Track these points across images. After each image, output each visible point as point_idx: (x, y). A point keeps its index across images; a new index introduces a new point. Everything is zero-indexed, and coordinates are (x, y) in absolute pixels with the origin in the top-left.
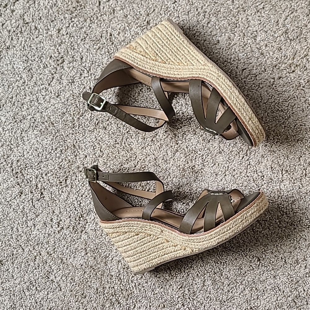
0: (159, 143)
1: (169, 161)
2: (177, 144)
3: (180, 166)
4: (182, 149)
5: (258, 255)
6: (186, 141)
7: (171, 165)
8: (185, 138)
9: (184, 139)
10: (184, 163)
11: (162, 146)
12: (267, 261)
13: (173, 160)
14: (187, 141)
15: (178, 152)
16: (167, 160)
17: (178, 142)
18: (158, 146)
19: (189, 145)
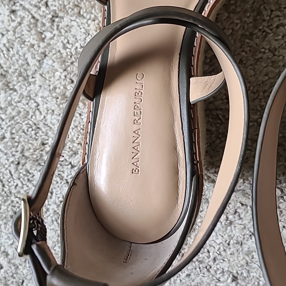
0: (5, 38)
1: (33, 78)
2: (43, 40)
3: (55, 88)
4: (54, 51)
5: (232, 269)
6: (60, 32)
7: (38, 88)
8: (58, 26)
9: (55, 28)
10: (63, 83)
11: (13, 45)
12: (253, 281)
13: (41, 75)
14: (62, 31)
15: (47, 58)
16: (28, 76)
17: (43, 36)
18: (4, 45)
19: (68, 42)
